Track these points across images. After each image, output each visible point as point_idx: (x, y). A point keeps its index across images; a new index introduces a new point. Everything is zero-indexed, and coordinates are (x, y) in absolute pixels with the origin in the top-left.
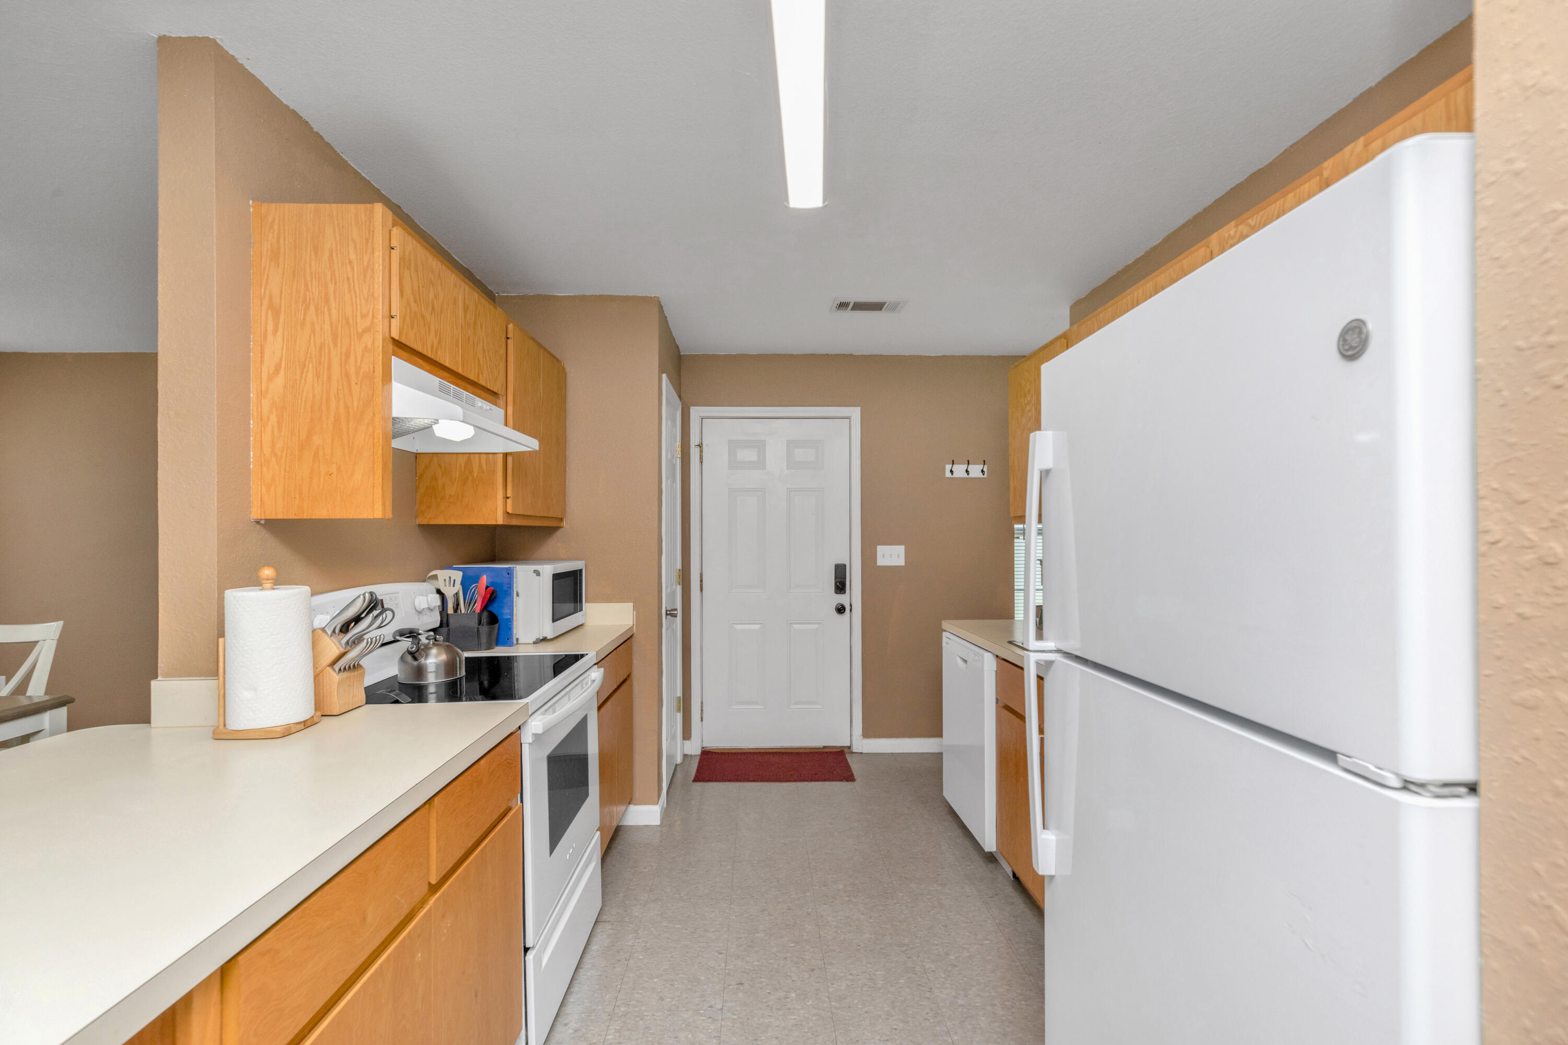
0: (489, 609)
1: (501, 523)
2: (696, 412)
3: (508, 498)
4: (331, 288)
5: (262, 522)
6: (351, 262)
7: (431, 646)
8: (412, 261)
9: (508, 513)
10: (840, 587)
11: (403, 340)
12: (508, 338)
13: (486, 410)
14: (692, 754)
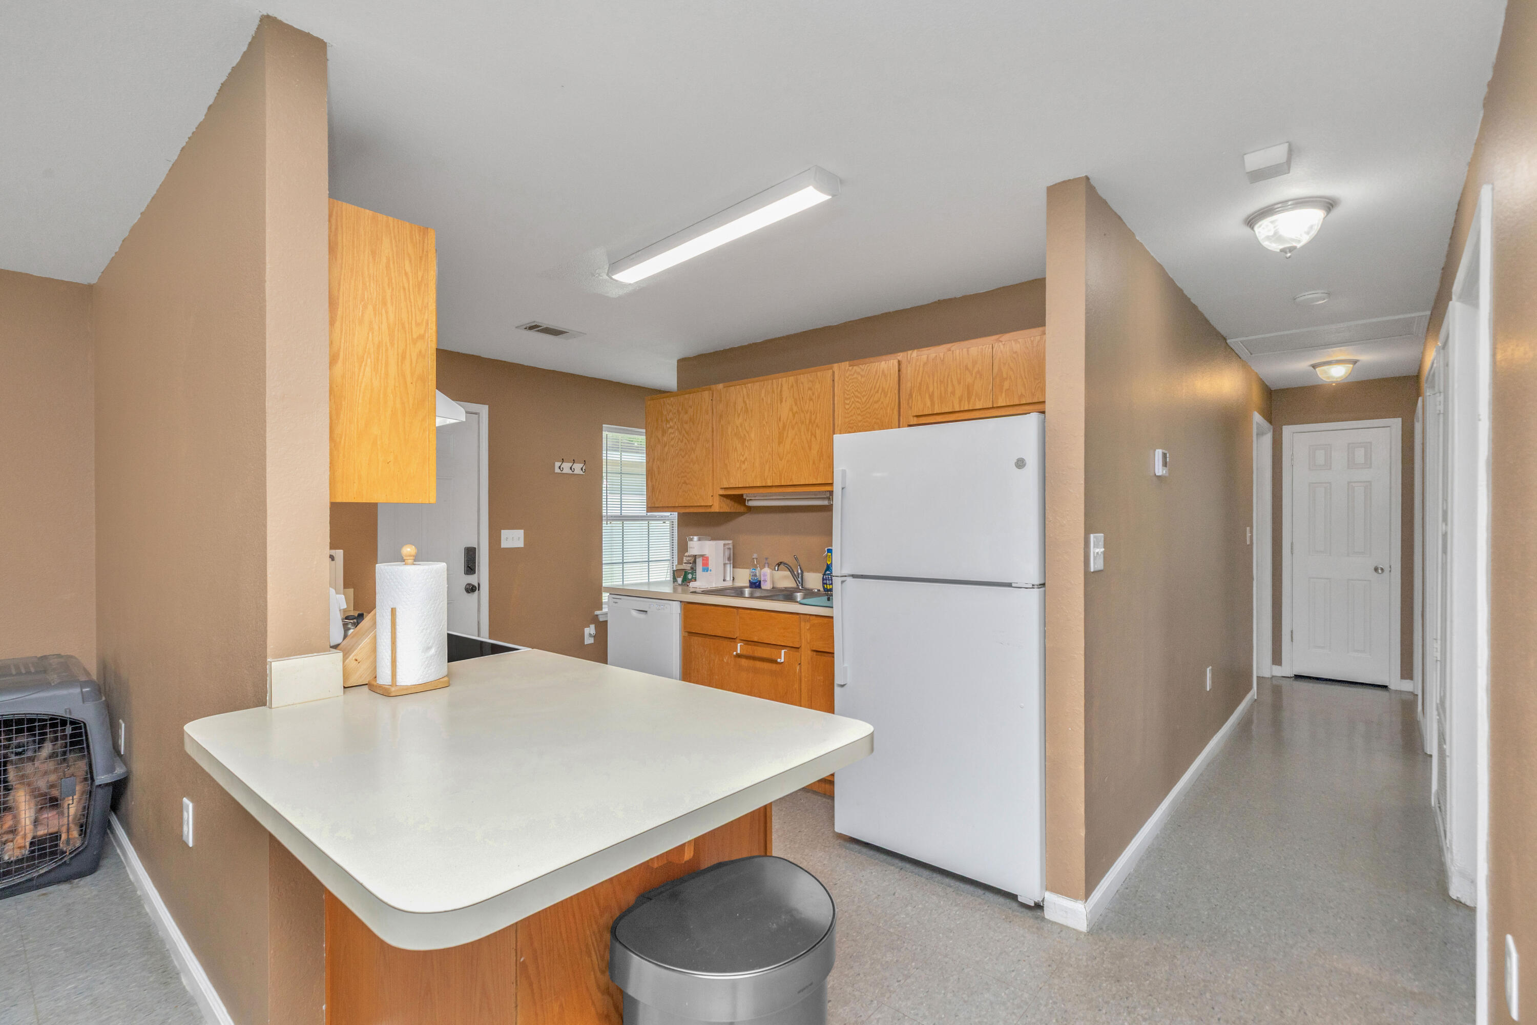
4: (389, 292)
6: (406, 274)
10: (470, 568)
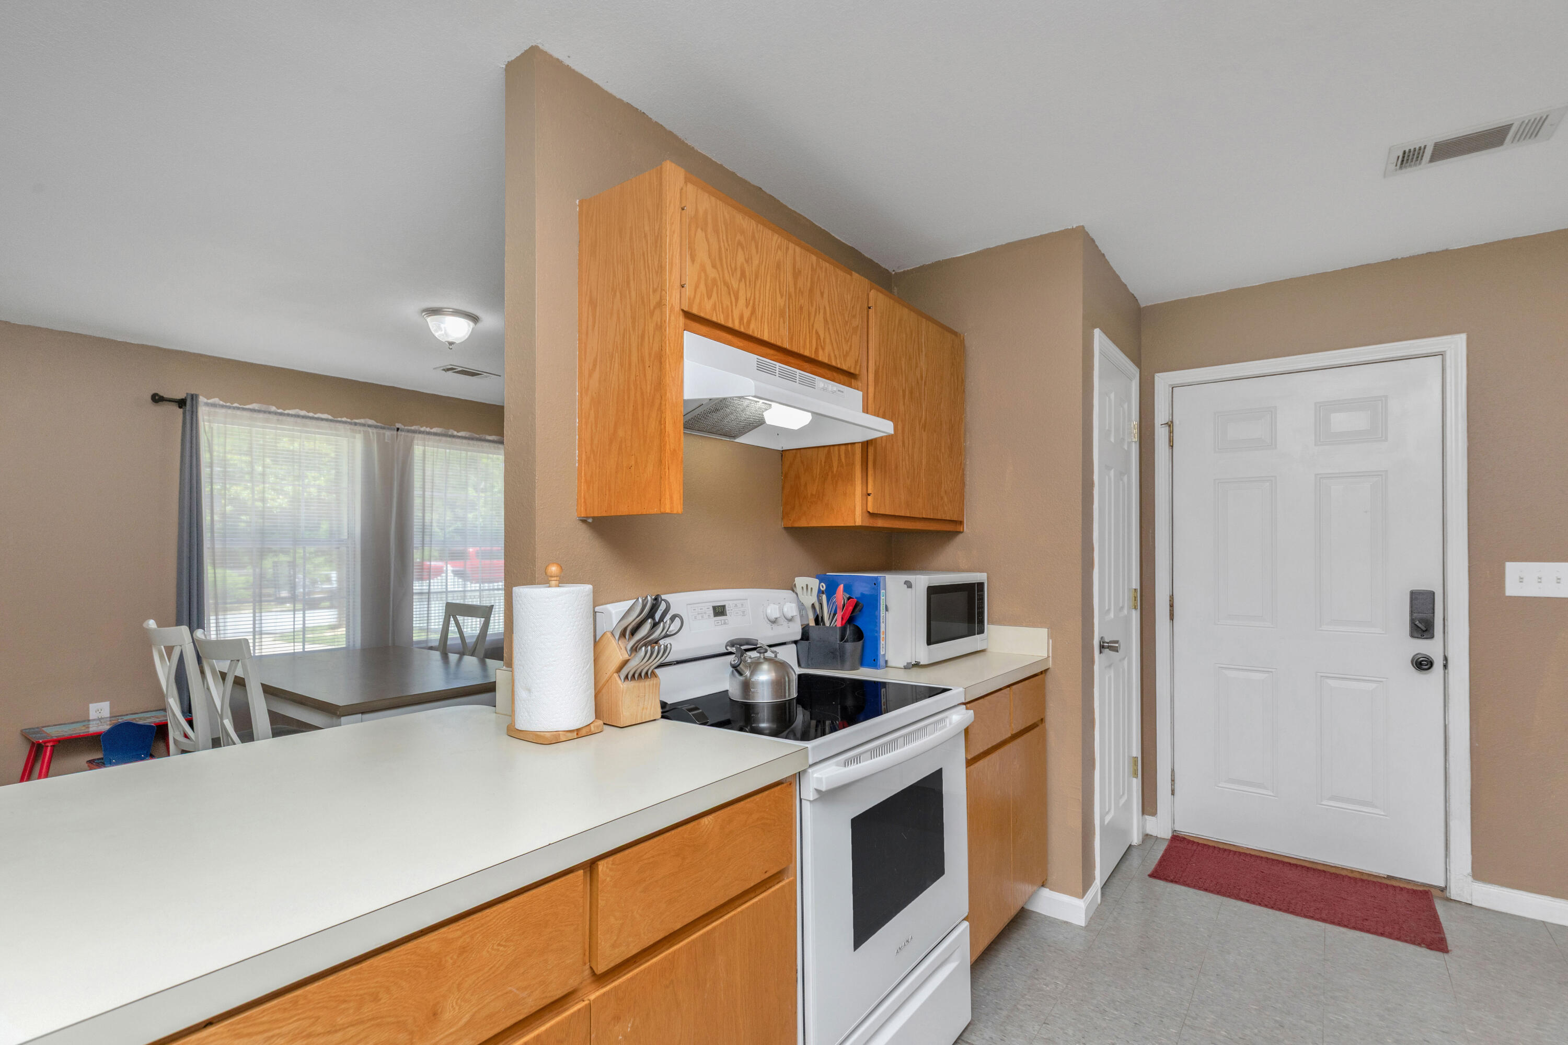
0: (855, 624)
1: (860, 524)
2: (1163, 381)
3: (869, 495)
4: (631, 268)
5: (590, 520)
7: (762, 661)
8: (710, 221)
9: (869, 512)
10: (1422, 628)
11: (695, 311)
12: (869, 308)
13: (833, 392)
14: (1159, 836)
